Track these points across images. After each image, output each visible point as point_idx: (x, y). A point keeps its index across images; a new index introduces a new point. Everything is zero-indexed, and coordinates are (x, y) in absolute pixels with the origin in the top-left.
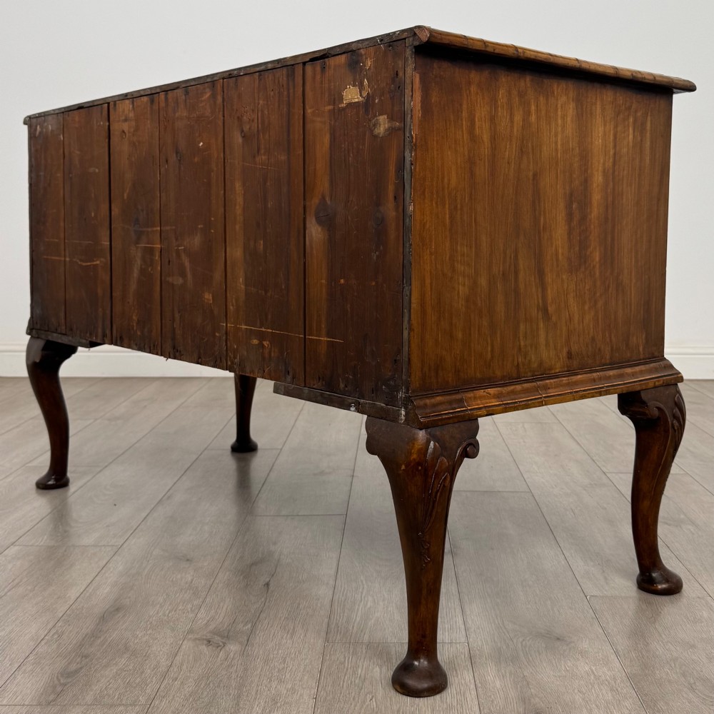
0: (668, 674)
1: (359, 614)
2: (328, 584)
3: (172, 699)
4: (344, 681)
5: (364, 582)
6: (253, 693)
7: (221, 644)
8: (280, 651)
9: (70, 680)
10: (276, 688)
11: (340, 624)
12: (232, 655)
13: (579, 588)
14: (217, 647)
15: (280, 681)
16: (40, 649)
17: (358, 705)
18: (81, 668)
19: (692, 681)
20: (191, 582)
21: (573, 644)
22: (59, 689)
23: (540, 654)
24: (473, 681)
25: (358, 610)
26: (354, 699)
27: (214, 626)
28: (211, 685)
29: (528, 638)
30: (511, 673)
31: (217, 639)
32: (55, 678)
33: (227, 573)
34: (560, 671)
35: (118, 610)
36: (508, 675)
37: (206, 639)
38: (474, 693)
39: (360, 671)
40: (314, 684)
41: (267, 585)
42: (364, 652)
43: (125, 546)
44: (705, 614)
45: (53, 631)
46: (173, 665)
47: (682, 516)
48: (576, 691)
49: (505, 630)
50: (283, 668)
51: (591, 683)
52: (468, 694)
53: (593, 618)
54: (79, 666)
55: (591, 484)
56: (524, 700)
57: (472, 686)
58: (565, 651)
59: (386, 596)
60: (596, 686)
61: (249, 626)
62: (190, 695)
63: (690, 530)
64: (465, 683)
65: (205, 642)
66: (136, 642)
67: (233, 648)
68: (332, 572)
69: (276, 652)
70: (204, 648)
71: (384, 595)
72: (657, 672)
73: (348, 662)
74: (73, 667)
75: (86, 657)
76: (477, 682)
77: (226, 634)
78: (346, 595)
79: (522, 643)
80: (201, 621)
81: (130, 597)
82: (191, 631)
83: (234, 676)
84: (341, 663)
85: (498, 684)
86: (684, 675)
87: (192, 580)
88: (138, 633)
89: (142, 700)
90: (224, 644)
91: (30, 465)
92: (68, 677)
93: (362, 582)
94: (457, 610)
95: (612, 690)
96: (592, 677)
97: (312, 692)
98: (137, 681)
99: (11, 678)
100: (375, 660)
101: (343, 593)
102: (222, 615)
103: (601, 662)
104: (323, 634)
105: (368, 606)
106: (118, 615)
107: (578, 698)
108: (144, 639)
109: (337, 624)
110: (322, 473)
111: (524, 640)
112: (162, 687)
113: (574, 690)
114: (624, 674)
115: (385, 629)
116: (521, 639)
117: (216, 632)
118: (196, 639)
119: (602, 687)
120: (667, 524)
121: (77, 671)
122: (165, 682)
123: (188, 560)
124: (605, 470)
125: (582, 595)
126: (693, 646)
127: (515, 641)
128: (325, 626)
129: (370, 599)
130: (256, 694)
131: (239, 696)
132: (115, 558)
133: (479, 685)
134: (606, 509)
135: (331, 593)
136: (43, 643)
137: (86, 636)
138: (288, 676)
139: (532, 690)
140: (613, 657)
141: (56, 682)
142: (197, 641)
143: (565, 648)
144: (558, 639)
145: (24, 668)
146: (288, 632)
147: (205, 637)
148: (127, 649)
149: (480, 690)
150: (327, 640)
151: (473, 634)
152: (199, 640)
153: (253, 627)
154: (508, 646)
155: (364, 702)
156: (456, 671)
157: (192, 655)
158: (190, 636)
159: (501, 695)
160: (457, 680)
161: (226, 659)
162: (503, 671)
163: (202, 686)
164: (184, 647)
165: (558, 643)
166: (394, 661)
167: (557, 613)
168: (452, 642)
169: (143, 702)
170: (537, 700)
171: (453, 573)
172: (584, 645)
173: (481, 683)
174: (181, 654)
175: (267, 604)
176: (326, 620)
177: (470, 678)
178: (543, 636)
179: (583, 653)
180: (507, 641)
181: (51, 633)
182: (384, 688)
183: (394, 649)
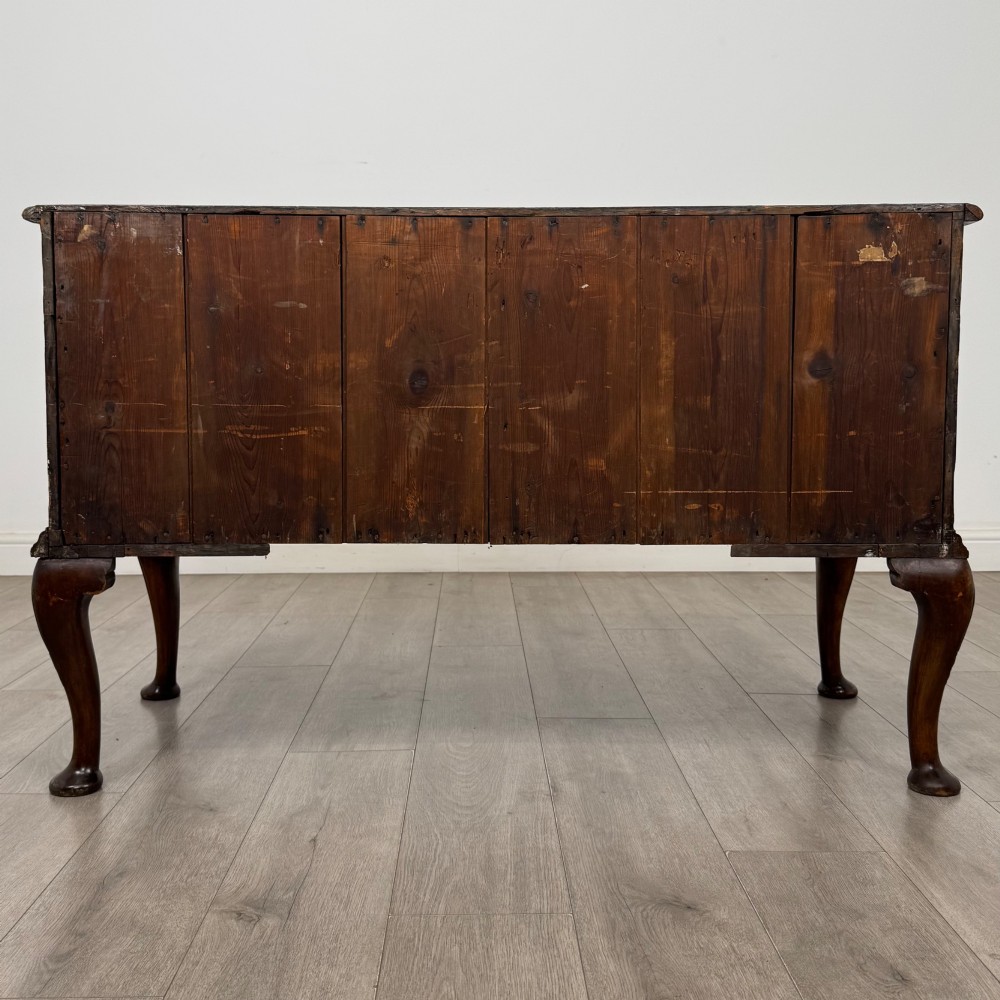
0: (830, 951)
1: (432, 878)
2: (392, 838)
3: (193, 990)
4: (413, 965)
5: (439, 836)
6: (297, 980)
7: (255, 917)
8: (331, 926)
9: (60, 965)
10: (326, 973)
11: (407, 891)
12: (269, 931)
13: (715, 841)
14: (250, 922)
15: (332, 965)
16: (22, 926)
17: (432, 994)
18: (75, 950)
19: (862, 960)
20: (216, 838)
21: (708, 914)
22: (46, 977)
23: (665, 928)
24: (579, 963)
25: (431, 872)
26: (426, 987)
27: (246, 894)
28: (243, 970)
29: (650, 907)
30: (628, 953)
31: (250, 910)
32: (42, 963)
33: (263, 826)
34: (691, 949)
35: (121, 875)
36: (624, 955)
37: (235, 912)
38: (581, 977)
39: (434, 949)
40: (375, 969)
41: (314, 840)
42: (439, 926)
43: (130, 792)
44: (878, 874)
45: (39, 902)
46: (194, 945)
47: (849, 748)
48: (713, 975)
49: (620, 897)
50: (335, 948)
51: (731, 965)
52: (573, 979)
53: (733, 880)
54: (72, 947)
55: (729, 708)
56: (645, 986)
57: (579, 969)
58: (697, 923)
59: (467, 853)
60: (738, 968)
61: (291, 894)
62: (216, 984)
63: (857, 766)
64: (569, 965)
65: (235, 915)
66: (145, 915)
67: (270, 922)
68: (398, 823)
69: (325, 927)
70: (233, 923)
72: (817, 949)
73: (419, 939)
74: (66, 948)
75: (82, 935)
76: (584, 960)
77: (261, 905)
78: (416, 852)
79: (642, 913)
80: (228, 888)
81: (137, 858)
82: (215, 902)
83: (271, 958)
84: (409, 941)
85: (612, 968)
86: (851, 952)
87: (217, 836)
88: (147, 904)
89: (154, 990)
90: (259, 917)
91: (7, 689)
92: (58, 961)
93: (436, 836)
94: (558, 871)
95: (758, 973)
96: (733, 957)
97: (373, 979)
98: (148, 966)
100: (453, 936)
101: (412, 850)
102: (256, 880)
103: (745, 937)
104: (386, 904)
105: (444, 867)
106: (122, 882)
107: (715, 983)
108: (156, 912)
109: (404, 891)
110: (384, 696)
111: (644, 910)
112: (179, 973)
113: (709, 974)
114: (774, 952)
115: (466, 897)
116: (641, 908)
117: (247, 902)
118: (222, 911)
119: (746, 970)
120: (828, 758)
121: (69, 954)
122: (183, 967)
123: (211, 810)
124: (747, 690)
125: (719, 849)
126: (862, 916)
127: (633, 910)
128: (388, 893)
129: (447, 857)
130: (301, 981)
131: (278, 985)
132: (117, 808)
133: (587, 968)
134: (749, 739)
135: (396, 849)
136: (25, 917)
137: (80, 909)
138: (341, 958)
139: (656, 974)
140: (760, 930)
141: (43, 968)
142: (224, 914)
143: (697, 919)
144: (689, 907)
146: (341, 903)
147: (233, 909)
148: (133, 923)
149: (588, 974)
150: (391, 911)
151: (579, 902)
152: (227, 912)
153: (295, 895)
154: (624, 918)
155: (439, 990)
156: (558, 949)
157: (217, 932)
158: (215, 908)
159: (617, 981)
160: (559, 962)
161: (261, 937)
162: (618, 949)
163: (230, 972)
164: (207, 922)
165: (689, 914)
166: (478, 937)
167: (687, 873)
168: (552, 912)
169: (155, 993)
170: (662, 987)
171: (553, 823)
172: (722, 915)
173: (590, 965)
174: (203, 931)
175: (314, 865)
176: (390, 886)
177: (575, 959)
178: (669, 904)
179: (721, 926)
180: (623, 910)
181: (37, 905)
182: (465, 973)
183: (477, 922)
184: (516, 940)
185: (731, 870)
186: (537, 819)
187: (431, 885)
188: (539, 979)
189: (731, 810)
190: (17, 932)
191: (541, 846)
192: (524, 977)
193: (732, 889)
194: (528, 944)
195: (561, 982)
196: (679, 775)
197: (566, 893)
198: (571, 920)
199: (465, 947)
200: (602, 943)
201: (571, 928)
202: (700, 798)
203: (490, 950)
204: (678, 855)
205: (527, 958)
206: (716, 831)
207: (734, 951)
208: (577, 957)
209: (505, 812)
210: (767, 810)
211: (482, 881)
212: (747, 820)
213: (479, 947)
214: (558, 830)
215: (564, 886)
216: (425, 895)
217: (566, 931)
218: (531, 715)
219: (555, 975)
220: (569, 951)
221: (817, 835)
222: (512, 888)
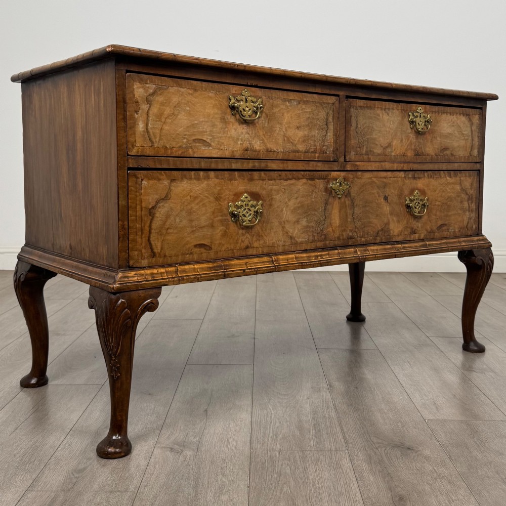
1: (271, 431)
2: (247, 410)
4: (266, 476)
5: (272, 410)
6: (206, 483)
7: (180, 450)
8: (221, 456)
9: (81, 475)
11: (259, 438)
12: (188, 457)
13: (419, 414)
14: (178, 453)
16: (58, 454)
18: (88, 466)
20: (154, 409)
21: (419, 452)
22: (75, 480)
23: (398, 459)
24: (354, 476)
25: (270, 428)
26: (275, 488)
27: (174, 438)
28: (177, 478)
29: (388, 448)
30: (379, 472)
31: (176, 447)
32: (71, 474)
33: (178, 403)
34: (412, 470)
37: (169, 448)
38: (356, 484)
40: (247, 478)
41: (206, 411)
42: (278, 456)
45: (65, 442)
46: (149, 464)
47: (485, 366)
48: (425, 484)
49: (372, 443)
50: (225, 467)
51: (435, 478)
52: (352, 484)
53: (431, 434)
54: (85, 465)
55: (419, 345)
56: (390, 489)
57: (354, 480)
58: (414, 457)
59: (288, 419)
60: (439, 480)
61: (198, 438)
62: (164, 486)
63: (491, 376)
64: (349, 477)
65: (169, 449)
67: (188, 453)
68: (249, 403)
69: (218, 456)
70: (168, 453)
71: (286, 419)
73: (268, 463)
74: (81, 467)
75: (90, 459)
76: (358, 476)
77: (182, 444)
78: (261, 418)
80: (164, 435)
82: (158, 442)
83: (191, 471)
84: (263, 464)
85: (372, 479)
87: (155, 408)
90: (182, 451)
92: (79, 473)
93: (270, 409)
94: (338, 429)
95: (449, 483)
96: (435, 474)
97: (246, 483)
98: (127, 476)
99: (41, 473)
100: (286, 461)
101: (258, 417)
103: (440, 464)
104: (248, 444)
105: (276, 426)
107: (427, 488)
109: (257, 438)
110: (233, 336)
112: (144, 479)
114: (457, 472)
116: (384, 449)
117: (175, 443)
118: (163, 447)
122: (146, 476)
123: (150, 394)
125: (422, 419)
127: (380, 450)
128: (249, 439)
129: (277, 421)
130: (208, 484)
131: (196, 486)
132: (100, 393)
133: (359, 479)
134: (431, 361)
135: (250, 416)
136: (59, 449)
137: (87, 445)
139: (395, 483)
140: (448, 460)
142: (164, 449)
143: (414, 454)
144: (409, 448)
145: (48, 466)
147: (168, 446)
149: (360, 482)
150: (251, 448)
151: (350, 445)
152: (165, 448)
153: (200, 439)
154: (375, 453)
155: (282, 490)
156: (342, 469)
157: (161, 459)
158: (158, 446)
159: (375, 486)
160: (343, 475)
161: (185, 461)
162: (374, 470)
163: (171, 479)
164: (155, 453)
165: (409, 452)
166: (299, 462)
167: (406, 431)
168: (336, 450)
169: (133, 489)
170: (399, 489)
171: (332, 404)
172: (427, 452)
173: (360, 478)
174: (153, 457)
175: (207, 424)
176: (249, 435)
177: (351, 474)
178: (397, 446)
179: (427, 458)
180: (375, 450)
181: (64, 443)
182: (294, 481)
183: (298, 454)
184: (319, 464)
185: (429, 430)
186: (323, 402)
187: (271, 435)
188: (333, 484)
189: (426, 398)
190: (56, 457)
191: (327, 416)
192: (326, 483)
193: (431, 439)
194: (326, 466)
195: (346, 486)
196: (396, 379)
197: (343, 440)
198: (347, 454)
199: (293, 468)
200: (365, 466)
201: (348, 458)
202: (409, 392)
203: (306, 469)
204: (400, 421)
205: (327, 474)
206: (419, 409)
207: (436, 471)
208: (353, 474)
209: (306, 398)
210: (445, 398)
211: (297, 433)
212: (435, 403)
213: (300, 467)
214: (335, 408)
215: (341, 437)
216: (268, 440)
217: (345, 460)
218: (313, 347)
219: (342, 483)
220: (348, 470)
221: (473, 412)
222: (314, 437)
